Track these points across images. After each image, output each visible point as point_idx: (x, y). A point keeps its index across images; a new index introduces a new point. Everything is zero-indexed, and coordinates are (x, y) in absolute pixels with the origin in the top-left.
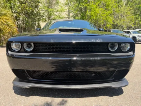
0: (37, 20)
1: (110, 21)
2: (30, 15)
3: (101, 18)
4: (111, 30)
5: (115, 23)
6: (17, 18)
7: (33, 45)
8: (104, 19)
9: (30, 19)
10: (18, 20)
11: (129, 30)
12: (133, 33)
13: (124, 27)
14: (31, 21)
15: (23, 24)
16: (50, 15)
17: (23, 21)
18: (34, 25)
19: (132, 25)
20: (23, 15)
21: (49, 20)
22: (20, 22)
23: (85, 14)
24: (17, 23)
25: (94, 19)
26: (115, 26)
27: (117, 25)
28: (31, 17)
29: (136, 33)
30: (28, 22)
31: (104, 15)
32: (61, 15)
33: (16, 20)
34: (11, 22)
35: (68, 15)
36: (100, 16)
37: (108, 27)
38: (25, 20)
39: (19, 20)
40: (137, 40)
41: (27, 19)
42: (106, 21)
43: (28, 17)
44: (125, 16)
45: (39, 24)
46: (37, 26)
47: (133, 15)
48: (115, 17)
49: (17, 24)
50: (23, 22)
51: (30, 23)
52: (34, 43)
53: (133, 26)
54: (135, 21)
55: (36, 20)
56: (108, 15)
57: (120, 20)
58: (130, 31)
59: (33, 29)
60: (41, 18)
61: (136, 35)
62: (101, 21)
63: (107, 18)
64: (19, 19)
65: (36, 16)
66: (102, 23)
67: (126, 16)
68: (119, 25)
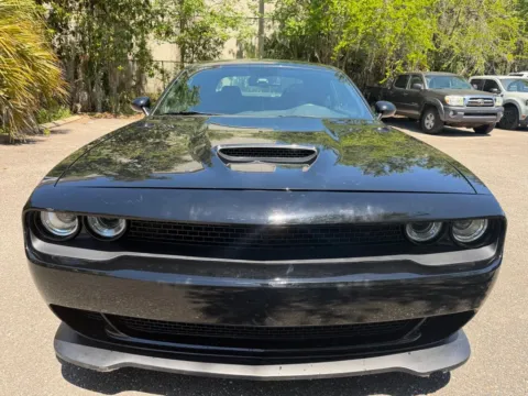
0: (138, 30)
1: (421, 37)
2: (108, 8)
3: (388, 25)
4: (423, 74)
5: (443, 47)
6: (56, 23)
7: (123, 225)
8: (399, 30)
9: (109, 25)
10: (61, 31)
11: (493, 73)
12: (509, 90)
13: (475, 63)
14: (114, 36)
15: (82, 44)
16: (189, 10)
17: (82, 33)
18: (125, 51)
19: (506, 56)
20: (80, 10)
21: (182, 31)
22: (71, 38)
23: (326, 7)
24: (59, 39)
25: (360, 30)
26: (440, 58)
27: (449, 53)
28: (114, 18)
29: (519, 90)
30: (100, 37)
31: (399, 14)
32: (229, 10)
33: (52, 31)
34: (33, 43)
35: (257, 10)
36: (382, 17)
37: (412, 62)
38: (90, 29)
39: (65, 31)
40: (521, 118)
41: (95, 26)
42: (407, 38)
43: (102, 18)
44: (482, 17)
45: (142, 45)
46: (137, 56)
47: (515, 12)
48: (444, 18)
49: (57, 46)
50: (79, 36)
51: (110, 42)
52: (128, 222)
53: (510, 58)
54: (521, 38)
55: (132, 31)
56: (414, 15)
57: (463, 33)
58: (496, 78)
59: (120, 68)
60: (153, 23)
61: (518, 97)
62: (387, 39)
63: (412, 26)
64: (66, 26)
65: (133, 15)
66: (391, 44)
67: (487, 16)
68: (457, 51)
